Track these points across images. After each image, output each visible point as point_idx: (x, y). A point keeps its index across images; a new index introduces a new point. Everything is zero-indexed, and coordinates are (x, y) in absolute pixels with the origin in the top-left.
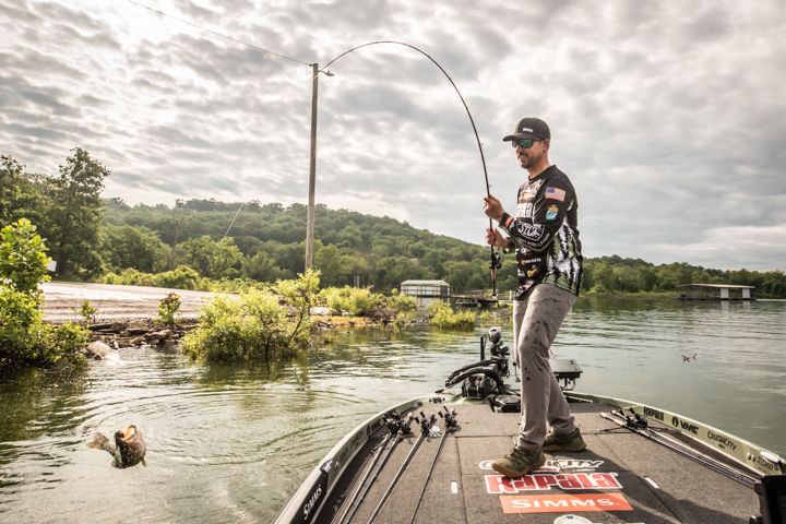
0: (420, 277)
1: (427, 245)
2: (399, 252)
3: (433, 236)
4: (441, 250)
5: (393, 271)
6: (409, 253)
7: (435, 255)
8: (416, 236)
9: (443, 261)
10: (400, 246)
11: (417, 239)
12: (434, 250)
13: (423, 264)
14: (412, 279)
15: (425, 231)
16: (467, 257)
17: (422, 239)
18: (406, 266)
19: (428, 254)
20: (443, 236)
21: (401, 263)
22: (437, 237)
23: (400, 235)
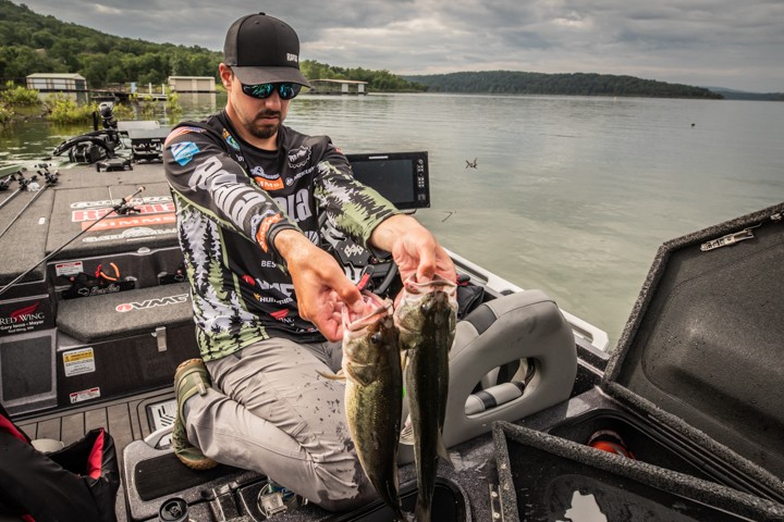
0: (50, 70)
1: (54, 34)
2: (21, 41)
3: (60, 24)
4: (72, 40)
5: (14, 63)
6: (33, 42)
7: (66, 46)
8: (40, 23)
9: (76, 52)
10: (20, 34)
11: (41, 26)
12: (64, 40)
13: (52, 55)
14: (40, 72)
15: (50, 17)
16: (104, 49)
17: (48, 26)
18: (30, 57)
19: (57, 44)
20: (73, 25)
21: (24, 53)
22: (66, 24)
23: (18, 20)
